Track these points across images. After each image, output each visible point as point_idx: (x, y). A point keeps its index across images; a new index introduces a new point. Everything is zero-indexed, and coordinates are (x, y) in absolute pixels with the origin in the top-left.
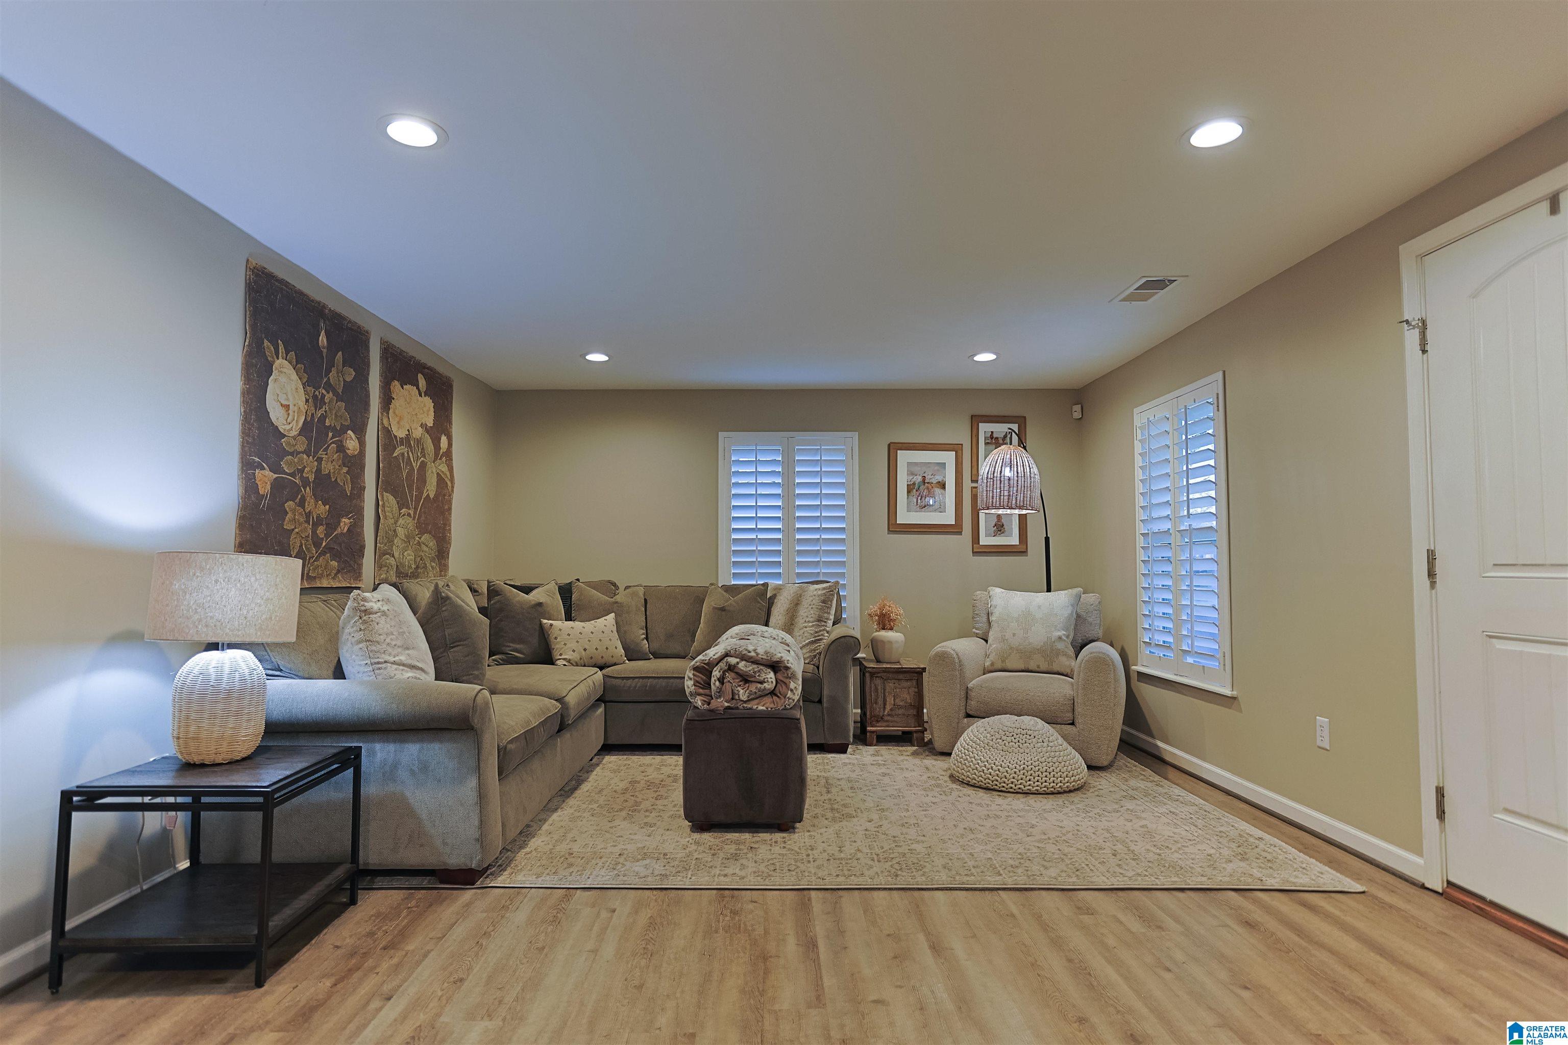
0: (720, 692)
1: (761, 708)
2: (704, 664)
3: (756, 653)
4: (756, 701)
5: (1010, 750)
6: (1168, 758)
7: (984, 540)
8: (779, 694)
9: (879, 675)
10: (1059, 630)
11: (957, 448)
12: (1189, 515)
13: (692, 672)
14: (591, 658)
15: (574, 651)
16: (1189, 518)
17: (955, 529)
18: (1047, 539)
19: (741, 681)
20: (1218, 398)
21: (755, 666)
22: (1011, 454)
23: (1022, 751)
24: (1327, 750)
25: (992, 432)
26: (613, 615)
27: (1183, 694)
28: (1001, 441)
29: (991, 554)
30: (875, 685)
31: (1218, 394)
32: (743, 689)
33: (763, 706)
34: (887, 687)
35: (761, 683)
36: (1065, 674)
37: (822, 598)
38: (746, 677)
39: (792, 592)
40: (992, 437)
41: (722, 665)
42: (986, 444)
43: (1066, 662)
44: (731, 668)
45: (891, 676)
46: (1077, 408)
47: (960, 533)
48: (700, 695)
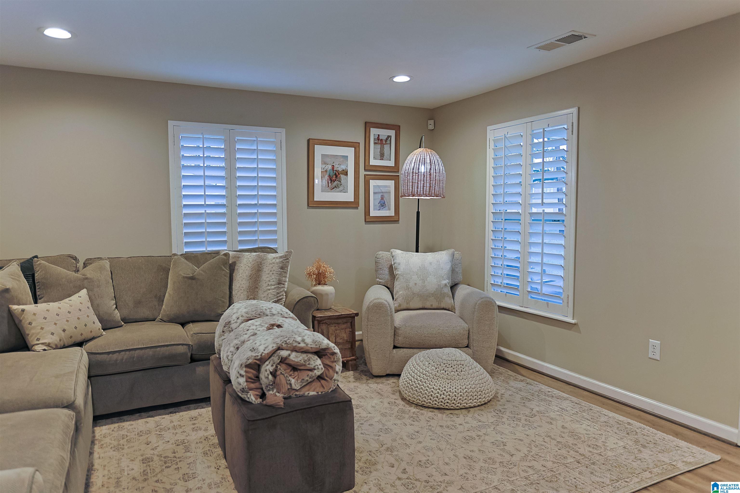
0: (274, 385)
1: (312, 393)
2: (256, 359)
3: (305, 343)
4: (307, 388)
5: (453, 378)
6: (510, 358)
7: (373, 213)
8: (326, 378)
9: (324, 322)
10: (445, 280)
11: (355, 145)
12: (543, 203)
13: (244, 369)
14: (71, 337)
15: (53, 334)
16: (542, 205)
17: (353, 205)
18: (418, 213)
19: (291, 371)
20: (572, 125)
21: (304, 355)
22: (429, 155)
23: (461, 378)
24: (659, 361)
25: (379, 135)
26: (84, 292)
27: (526, 319)
28: (384, 142)
29: (377, 223)
30: (322, 330)
31: (573, 123)
32: (294, 378)
33: (314, 391)
34: (330, 330)
35: (311, 370)
36: (447, 308)
37: (281, 265)
38: (295, 367)
39: (251, 260)
40: (378, 139)
41: (276, 359)
42: (375, 143)
43: (448, 302)
44: (283, 361)
45: (333, 321)
46: (431, 122)
47: (357, 208)
48: (251, 389)
